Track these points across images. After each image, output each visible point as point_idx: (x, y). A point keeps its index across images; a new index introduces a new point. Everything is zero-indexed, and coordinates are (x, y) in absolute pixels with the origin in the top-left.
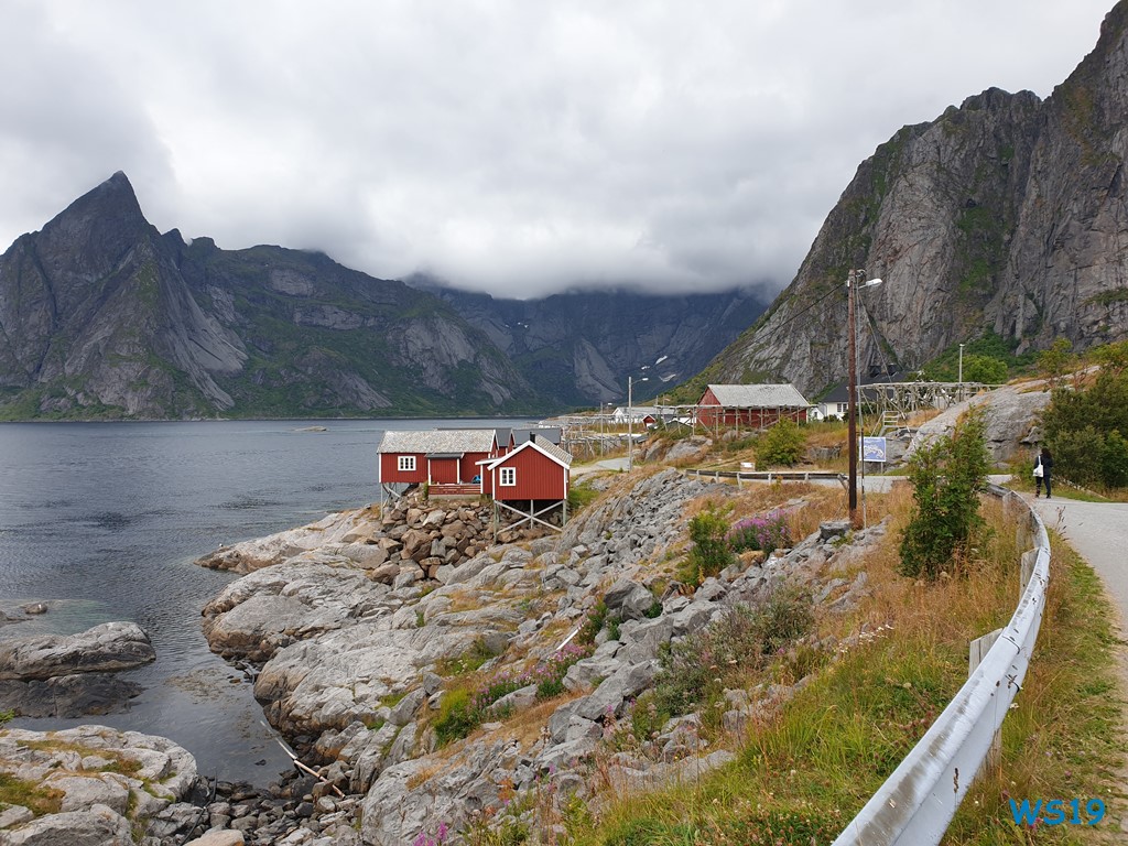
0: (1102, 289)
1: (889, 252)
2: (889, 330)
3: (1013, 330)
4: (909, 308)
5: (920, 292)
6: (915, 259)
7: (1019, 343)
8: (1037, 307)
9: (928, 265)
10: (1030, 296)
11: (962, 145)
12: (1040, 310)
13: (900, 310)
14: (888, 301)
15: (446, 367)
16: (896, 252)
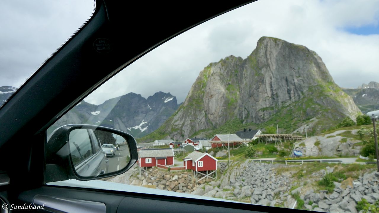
0: (262, 107)
1: (210, 96)
2: (210, 117)
3: (242, 117)
4: (216, 111)
5: (218, 107)
6: (217, 98)
7: (244, 121)
8: (247, 111)
9: (220, 100)
10: (245, 108)
11: (226, 69)
12: (248, 112)
13: (213, 111)
14: (210, 109)
16: (212, 96)
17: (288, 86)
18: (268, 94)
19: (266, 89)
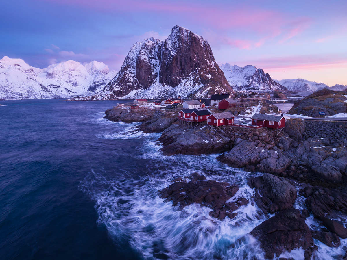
1: (140, 67)
4: (145, 78)
5: (146, 75)
6: (145, 69)
8: (166, 79)
10: (164, 77)
13: (143, 78)
14: (141, 76)
16: (141, 67)
17: (191, 63)
18: (179, 68)
19: (178, 64)
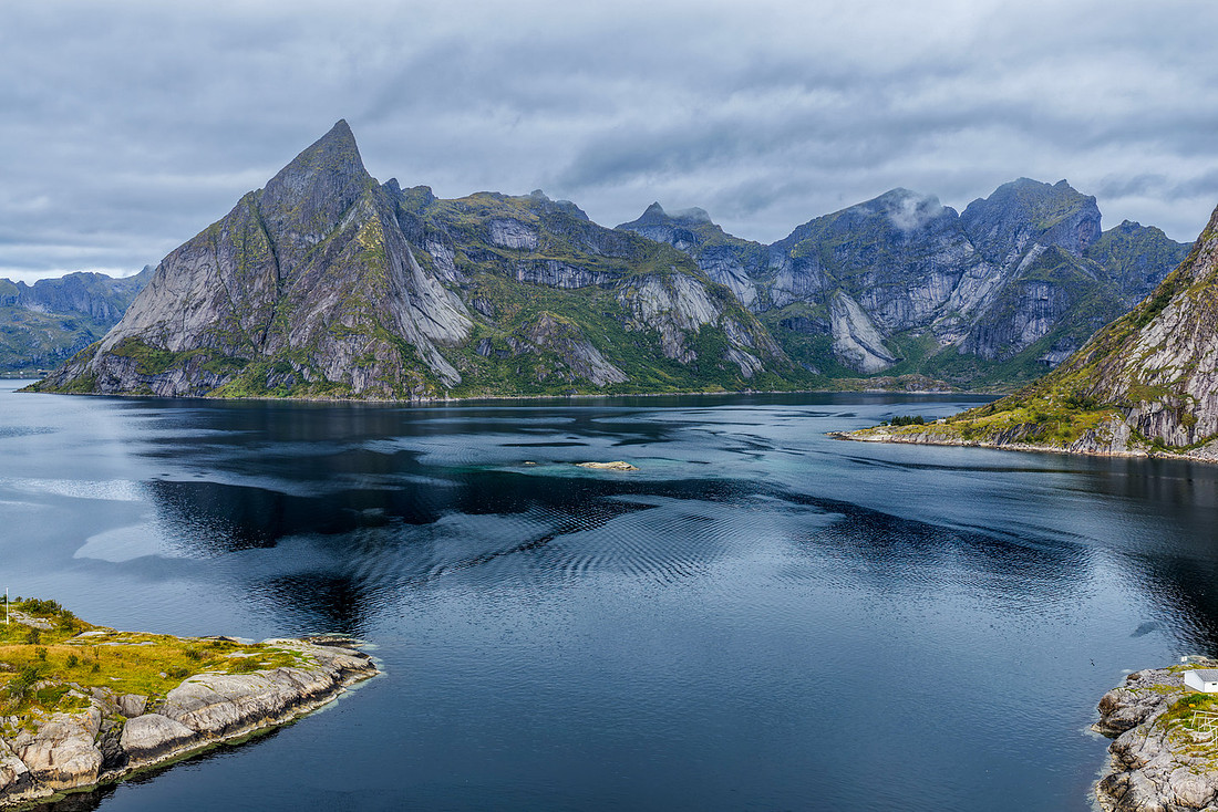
15: (687, 332)
